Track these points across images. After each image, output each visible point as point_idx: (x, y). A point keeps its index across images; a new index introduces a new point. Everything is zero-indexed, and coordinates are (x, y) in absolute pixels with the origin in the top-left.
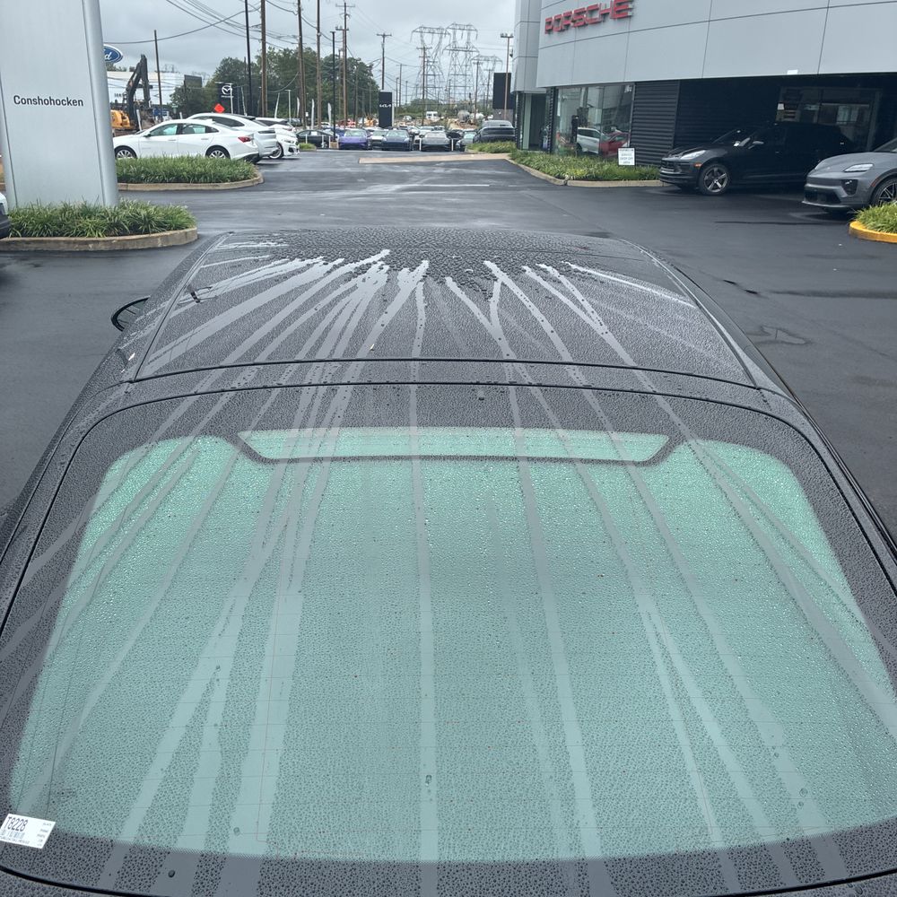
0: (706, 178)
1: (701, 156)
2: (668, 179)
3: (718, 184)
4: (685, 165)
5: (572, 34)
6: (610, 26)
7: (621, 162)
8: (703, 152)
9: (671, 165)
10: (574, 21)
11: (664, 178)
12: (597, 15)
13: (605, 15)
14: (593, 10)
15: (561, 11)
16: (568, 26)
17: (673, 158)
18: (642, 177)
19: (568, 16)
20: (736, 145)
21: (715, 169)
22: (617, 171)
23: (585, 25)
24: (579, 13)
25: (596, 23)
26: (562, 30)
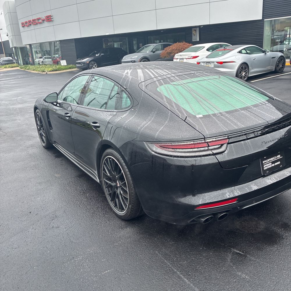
0: (91, 66)
1: (88, 60)
2: (80, 67)
3: (95, 67)
4: (84, 63)
5: (32, 27)
6: (46, 24)
7: (62, 65)
8: (88, 58)
9: (79, 63)
10: (32, 23)
11: (78, 67)
12: (40, 21)
13: (43, 20)
14: (39, 19)
15: (27, 20)
16: (30, 24)
17: (80, 61)
18: (70, 68)
19: (30, 21)
20: (97, 55)
21: (93, 63)
22: (62, 67)
23: (37, 24)
24: (34, 20)
25: (40, 23)
26: (28, 26)
